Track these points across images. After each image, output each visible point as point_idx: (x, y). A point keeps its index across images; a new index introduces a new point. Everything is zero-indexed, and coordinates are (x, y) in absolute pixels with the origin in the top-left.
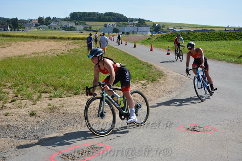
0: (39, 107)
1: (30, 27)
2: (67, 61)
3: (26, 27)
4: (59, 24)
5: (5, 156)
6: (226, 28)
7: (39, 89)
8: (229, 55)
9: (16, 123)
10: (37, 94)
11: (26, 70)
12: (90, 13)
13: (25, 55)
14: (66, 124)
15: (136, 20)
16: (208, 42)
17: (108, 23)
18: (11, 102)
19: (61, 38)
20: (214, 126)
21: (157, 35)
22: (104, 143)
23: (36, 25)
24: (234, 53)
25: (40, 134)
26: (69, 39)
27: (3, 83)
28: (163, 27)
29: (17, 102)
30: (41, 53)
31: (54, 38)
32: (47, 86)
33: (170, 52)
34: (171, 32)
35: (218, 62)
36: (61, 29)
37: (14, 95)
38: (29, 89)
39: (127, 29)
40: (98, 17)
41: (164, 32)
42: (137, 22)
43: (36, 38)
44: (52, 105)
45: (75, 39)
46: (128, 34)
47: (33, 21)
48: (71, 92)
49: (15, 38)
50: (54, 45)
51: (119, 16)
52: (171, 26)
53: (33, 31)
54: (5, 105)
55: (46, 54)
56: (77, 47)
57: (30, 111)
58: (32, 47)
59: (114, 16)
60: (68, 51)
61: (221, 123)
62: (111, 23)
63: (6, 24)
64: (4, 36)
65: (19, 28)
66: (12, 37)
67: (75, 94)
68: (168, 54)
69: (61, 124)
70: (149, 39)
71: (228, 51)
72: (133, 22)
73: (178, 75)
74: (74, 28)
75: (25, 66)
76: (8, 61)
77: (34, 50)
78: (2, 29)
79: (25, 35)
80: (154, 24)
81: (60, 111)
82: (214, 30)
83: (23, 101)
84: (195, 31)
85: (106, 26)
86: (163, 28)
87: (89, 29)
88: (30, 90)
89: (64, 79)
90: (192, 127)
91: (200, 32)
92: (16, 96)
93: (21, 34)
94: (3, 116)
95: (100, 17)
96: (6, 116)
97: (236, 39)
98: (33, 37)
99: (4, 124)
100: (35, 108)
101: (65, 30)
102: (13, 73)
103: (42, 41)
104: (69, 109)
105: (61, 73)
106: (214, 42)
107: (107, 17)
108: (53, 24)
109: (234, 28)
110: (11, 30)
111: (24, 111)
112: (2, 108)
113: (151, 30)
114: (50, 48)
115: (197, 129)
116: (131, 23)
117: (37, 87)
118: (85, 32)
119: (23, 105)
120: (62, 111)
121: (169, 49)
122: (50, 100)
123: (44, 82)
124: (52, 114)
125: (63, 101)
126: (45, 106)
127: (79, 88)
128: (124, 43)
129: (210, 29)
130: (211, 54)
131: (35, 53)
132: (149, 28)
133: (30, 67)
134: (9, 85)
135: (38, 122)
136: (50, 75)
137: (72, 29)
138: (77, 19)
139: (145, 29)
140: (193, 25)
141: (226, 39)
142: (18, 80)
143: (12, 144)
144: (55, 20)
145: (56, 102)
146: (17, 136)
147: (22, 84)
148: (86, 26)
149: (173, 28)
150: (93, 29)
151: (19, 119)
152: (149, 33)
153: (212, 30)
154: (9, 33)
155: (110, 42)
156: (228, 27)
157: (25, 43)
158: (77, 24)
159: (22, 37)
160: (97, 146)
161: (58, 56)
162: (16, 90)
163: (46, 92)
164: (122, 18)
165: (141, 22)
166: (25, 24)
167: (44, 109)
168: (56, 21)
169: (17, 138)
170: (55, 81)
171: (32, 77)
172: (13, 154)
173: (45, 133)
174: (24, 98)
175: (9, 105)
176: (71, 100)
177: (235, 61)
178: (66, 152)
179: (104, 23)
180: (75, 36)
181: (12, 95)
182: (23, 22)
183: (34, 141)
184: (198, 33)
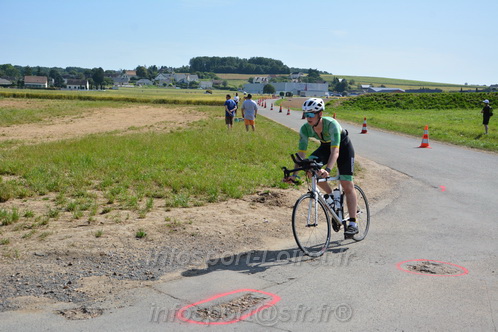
0: (151, 224)
1: (122, 83)
2: (189, 143)
3: (115, 83)
4: (172, 78)
5: (101, 307)
6: (461, 86)
7: (147, 190)
9: (114, 250)
10: (144, 200)
12: (224, 59)
13: (116, 131)
15: (304, 71)
16: (432, 111)
17: (255, 77)
18: (104, 213)
19: (175, 102)
21: (341, 98)
22: (268, 290)
23: (133, 80)
25: (156, 270)
26: (189, 103)
27: (86, 179)
28: (351, 84)
29: (113, 213)
30: (142, 128)
31: (163, 102)
32: (160, 185)
33: (366, 128)
34: (366, 92)
35: (454, 147)
36: (174, 86)
37: (107, 201)
38: (130, 191)
39: (287, 87)
41: (353, 92)
42: (305, 75)
43: (133, 101)
44: (172, 220)
45: (198, 103)
46: (289, 95)
47: (127, 73)
48: (203, 197)
49: (98, 102)
50: (164, 114)
51: (275, 65)
52: (365, 83)
53: (127, 90)
54: (94, 218)
55: (151, 129)
56: (204, 117)
57: (136, 229)
58: (127, 118)
59: (266, 64)
60: (189, 124)
61: (473, 258)
62: (261, 77)
63: (84, 78)
64: (80, 98)
65: (104, 84)
66: (94, 99)
67: (210, 202)
68: (364, 132)
70: (328, 104)
71: (470, 129)
72: (298, 75)
73: (385, 170)
74: (196, 83)
75: (119, 150)
76: (90, 141)
77: (132, 123)
78: (77, 86)
79: (115, 96)
80: (336, 79)
81: (187, 230)
83: (122, 212)
84: (407, 91)
85: (251, 81)
86: (352, 86)
87: (221, 86)
88: (132, 194)
89: (187, 174)
90: (421, 263)
91: (418, 94)
92: (110, 203)
93: (108, 96)
94: (92, 238)
95: (241, 65)
96: (97, 237)
98: (127, 100)
99: (95, 251)
100: (145, 224)
101: (182, 88)
102: (101, 162)
104: (202, 227)
105: (180, 163)
106: (442, 111)
107: (254, 66)
108: (160, 77)
109: (477, 87)
110: (91, 88)
111: (125, 230)
112: (89, 223)
113: (331, 88)
114: (158, 120)
115: (431, 267)
116: (295, 76)
117: (143, 187)
118: (215, 92)
119: (123, 218)
120: (189, 230)
121: (366, 122)
122: (168, 210)
123: (155, 180)
124: (174, 235)
125: (189, 214)
126: (160, 221)
127: (216, 191)
128: (285, 111)
129: (434, 88)
130: (441, 132)
131: (132, 128)
132: (327, 85)
133: (129, 152)
134: (96, 183)
136: (163, 167)
137: (194, 86)
138: (202, 70)
139: (319, 86)
140: (405, 81)
141: (463, 107)
142: (110, 175)
143: (110, 286)
144: (164, 70)
145: (178, 214)
146: (118, 273)
147: (117, 182)
148: (216, 81)
149: (368, 86)
150: (229, 86)
151: (119, 244)
152: (327, 93)
153: (437, 91)
154: (87, 92)
155: (260, 109)
156: (466, 86)
157: (116, 110)
158: (202, 78)
159: (111, 99)
160: (257, 295)
161: (172, 132)
162: (108, 192)
163: (159, 197)
164: (280, 68)
165: (313, 75)
166: (114, 79)
167: (159, 226)
168: (167, 73)
169: (118, 276)
170: (173, 177)
171: (133, 169)
172: (113, 306)
173: (164, 269)
174: (123, 206)
175: (100, 218)
176: (203, 212)
177: (485, 147)
178: (203, 305)
179: (248, 76)
180: (198, 99)
181: (102, 200)
182: (111, 74)
183: (146, 283)
184: (415, 96)
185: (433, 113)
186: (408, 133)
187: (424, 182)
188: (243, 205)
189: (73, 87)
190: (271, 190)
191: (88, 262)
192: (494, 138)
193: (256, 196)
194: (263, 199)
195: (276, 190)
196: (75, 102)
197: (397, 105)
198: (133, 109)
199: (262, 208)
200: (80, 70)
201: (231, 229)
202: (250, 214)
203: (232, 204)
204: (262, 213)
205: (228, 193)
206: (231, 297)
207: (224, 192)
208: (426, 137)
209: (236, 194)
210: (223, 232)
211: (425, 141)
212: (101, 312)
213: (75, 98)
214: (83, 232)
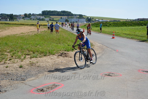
0: (25, 63)
1: (20, 18)
2: (40, 38)
3: (17, 19)
4: (36, 17)
5: (6, 90)
6: (126, 20)
8: (128, 35)
10: (23, 56)
11: (18, 43)
12: (53, 11)
13: (17, 34)
14: (40, 72)
15: (78, 15)
17: (63, 17)
18: (9, 60)
20: (120, 73)
22: (60, 83)
23: (23, 18)
24: (130, 33)
25: (25, 78)
26: (41, 25)
27: (5, 50)
28: (92, 19)
29: (13, 60)
30: (26, 33)
31: (33, 25)
32: (29, 51)
34: (97, 22)
35: (122, 38)
36: (37, 20)
37: (11, 56)
38: (19, 53)
39: (73, 20)
40: (57, 13)
41: (93, 21)
42: (78, 16)
43: (23, 25)
44: (32, 62)
45: (44, 25)
47: (21, 16)
48: (42, 54)
50: (33, 29)
51: (69, 13)
53: (21, 21)
54: (6, 62)
55: (28, 34)
56: (46, 30)
57: (20, 65)
58: (21, 30)
59: (66, 13)
60: (41, 32)
61: (124, 71)
62: (64, 17)
63: (7, 17)
64: (5, 24)
65: (14, 19)
66: (10, 24)
67: (45, 56)
69: (37, 72)
70: (85, 25)
71: (128, 32)
72: (76, 16)
73: (101, 45)
74: (44, 19)
75: (17, 40)
76: (8, 37)
77: (22, 31)
78: (4, 20)
79: (17, 23)
80: (88, 17)
82: (120, 21)
83: (16, 60)
84: (110, 21)
85: (61, 18)
86: (93, 20)
87: (52, 20)
88: (20, 54)
89: (38, 47)
90: (108, 73)
91: (113, 22)
92: (12, 57)
93: (15, 23)
94: (5, 68)
95: (58, 13)
96: (6, 68)
97: (132, 26)
98: (21, 24)
99: (5, 72)
100: (22, 63)
101: (39, 20)
102: (10, 44)
103: (26, 27)
104: (41, 64)
105: (36, 44)
106: (120, 27)
107: (62, 13)
108: (32, 17)
109: (131, 20)
110: (9, 20)
111: (16, 65)
112: (4, 63)
113: (86, 20)
114: (31, 31)
115: (111, 74)
116: (75, 16)
117: (23, 52)
118: (50, 22)
119: (16, 62)
120: (37, 65)
122: (31, 59)
123: (27, 49)
124: (32, 67)
125: (37, 60)
126: (28, 62)
127: (47, 52)
129: (118, 20)
130: (119, 34)
131: (22, 33)
132: (85, 19)
133: (20, 41)
134: (8, 51)
135: (24, 71)
136: (31, 45)
138: (46, 15)
139: (83, 20)
140: (109, 18)
141: (126, 26)
142: (13, 48)
143: (10, 83)
144: (33, 15)
145: (34, 60)
146: (12, 79)
147: (15, 50)
148: (50, 18)
149: (98, 20)
150: (54, 20)
151: (14, 70)
152: (85, 22)
153: (119, 21)
154: (8, 22)
157: (17, 27)
158: (45, 17)
159: (16, 24)
160: (57, 84)
161: (35, 34)
162: (12, 53)
163: (28, 55)
164: (70, 14)
165: (81, 16)
167: (27, 64)
168: (34, 15)
169: (12, 80)
170: (34, 49)
171: (21, 46)
172: (10, 89)
173: (28, 77)
174: (16, 58)
175: (8, 62)
176: (42, 59)
177: (131, 38)
178: (39, 88)
179: (60, 17)
180: (44, 24)
181: (10, 56)
182: (16, 16)
183: (22, 82)
184: (112, 22)
185: (117, 28)
186: (109, 34)
187: (112, 49)
188: (55, 57)
189: (3, 20)
190: (64, 52)
191: (3, 76)
192: (134, 35)
193: (60, 54)
194: (61, 55)
195: (66, 52)
196: (3, 25)
197: (106, 25)
198: (23, 27)
199: (61, 58)
200: (5, 14)
201: (50, 64)
202: (57, 60)
203: (52, 57)
204: (61, 59)
205: (51, 53)
206: (48, 85)
207: (49, 53)
208: (114, 35)
209: (53, 53)
210: (48, 65)
211: (113, 36)
212: (6, 91)
213: (4, 23)
214: (2, 66)
